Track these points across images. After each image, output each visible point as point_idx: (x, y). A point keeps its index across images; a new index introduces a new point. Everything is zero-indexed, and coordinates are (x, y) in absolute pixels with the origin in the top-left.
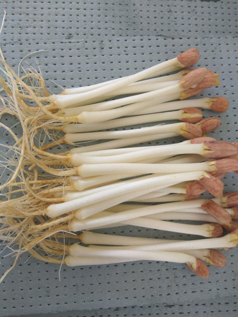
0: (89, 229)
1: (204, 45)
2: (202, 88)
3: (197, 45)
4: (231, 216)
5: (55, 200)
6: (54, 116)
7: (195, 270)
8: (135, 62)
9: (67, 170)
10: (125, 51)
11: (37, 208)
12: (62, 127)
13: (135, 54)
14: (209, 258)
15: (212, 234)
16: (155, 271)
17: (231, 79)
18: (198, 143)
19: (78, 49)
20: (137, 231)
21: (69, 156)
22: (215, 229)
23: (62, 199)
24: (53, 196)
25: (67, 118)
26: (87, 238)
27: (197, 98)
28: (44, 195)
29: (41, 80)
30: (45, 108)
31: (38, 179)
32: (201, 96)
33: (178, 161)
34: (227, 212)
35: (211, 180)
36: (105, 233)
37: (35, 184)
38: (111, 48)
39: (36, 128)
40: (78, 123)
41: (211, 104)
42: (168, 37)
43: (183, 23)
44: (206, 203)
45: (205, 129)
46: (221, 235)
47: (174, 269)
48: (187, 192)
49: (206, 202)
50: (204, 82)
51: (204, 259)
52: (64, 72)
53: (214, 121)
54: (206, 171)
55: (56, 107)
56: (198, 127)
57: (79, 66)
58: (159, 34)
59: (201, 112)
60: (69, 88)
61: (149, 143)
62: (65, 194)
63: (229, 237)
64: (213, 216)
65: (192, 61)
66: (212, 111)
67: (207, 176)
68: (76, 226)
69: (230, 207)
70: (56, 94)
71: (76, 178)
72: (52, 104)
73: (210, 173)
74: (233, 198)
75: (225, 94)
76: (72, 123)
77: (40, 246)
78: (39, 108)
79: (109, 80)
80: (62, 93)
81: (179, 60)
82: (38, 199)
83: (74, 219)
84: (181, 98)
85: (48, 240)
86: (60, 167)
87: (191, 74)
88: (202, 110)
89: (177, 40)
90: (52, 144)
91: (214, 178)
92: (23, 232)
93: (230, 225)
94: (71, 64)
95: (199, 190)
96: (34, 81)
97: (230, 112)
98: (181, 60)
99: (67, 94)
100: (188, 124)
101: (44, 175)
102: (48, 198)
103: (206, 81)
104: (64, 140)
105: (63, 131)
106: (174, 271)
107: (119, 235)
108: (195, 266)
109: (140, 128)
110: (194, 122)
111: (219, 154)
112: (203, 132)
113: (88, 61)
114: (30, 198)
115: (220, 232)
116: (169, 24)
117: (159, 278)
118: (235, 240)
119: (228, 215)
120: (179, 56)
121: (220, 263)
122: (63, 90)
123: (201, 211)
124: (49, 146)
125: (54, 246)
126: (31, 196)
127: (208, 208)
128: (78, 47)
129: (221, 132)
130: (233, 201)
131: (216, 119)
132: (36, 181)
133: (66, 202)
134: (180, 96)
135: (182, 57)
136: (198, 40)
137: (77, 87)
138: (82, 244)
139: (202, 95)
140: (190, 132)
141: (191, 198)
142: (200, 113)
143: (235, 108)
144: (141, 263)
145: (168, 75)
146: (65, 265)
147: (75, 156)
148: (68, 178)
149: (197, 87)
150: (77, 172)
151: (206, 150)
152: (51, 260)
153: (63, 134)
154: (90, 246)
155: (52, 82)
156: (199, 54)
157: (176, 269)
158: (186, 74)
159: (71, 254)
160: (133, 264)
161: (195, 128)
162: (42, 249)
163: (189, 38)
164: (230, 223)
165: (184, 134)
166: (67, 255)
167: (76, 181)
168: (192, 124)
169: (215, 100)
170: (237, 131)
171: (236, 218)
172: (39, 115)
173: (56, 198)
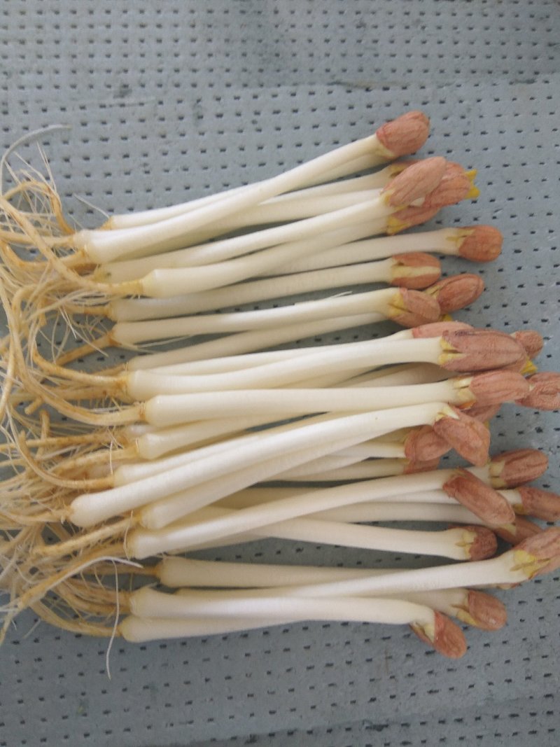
0: (178, 550)
1: (442, 102)
2: (437, 205)
3: (425, 103)
4: (514, 507)
5: (91, 483)
6: (84, 281)
7: (433, 640)
8: (280, 146)
9: (117, 410)
10: (254, 122)
11: (48, 506)
12: (107, 307)
13: (278, 129)
14: (466, 609)
15: (470, 551)
16: (338, 644)
17: (509, 182)
18: (430, 335)
19: (142, 120)
20: (294, 551)
21: (123, 377)
22: (477, 541)
23: (108, 480)
24: (86, 475)
25: (116, 286)
26: (173, 573)
27: (427, 231)
28: (65, 474)
29: (52, 196)
30: (61, 265)
31: (51, 435)
32: (438, 224)
33: (384, 380)
34: (502, 497)
35: (460, 424)
36: (218, 559)
37: (44, 446)
38: (220, 116)
39: (40, 311)
41: (461, 242)
42: (356, 86)
43: (393, 53)
44: (454, 479)
45: (448, 302)
46: (491, 553)
47: (384, 639)
48: (406, 454)
49: (453, 476)
50: (440, 192)
51: (453, 612)
52: (109, 174)
53: (468, 282)
54: (449, 404)
55: (88, 261)
56: (430, 298)
57: (145, 160)
58: (336, 79)
59: (438, 262)
60: (121, 213)
61: (318, 340)
62: (115, 470)
63: (510, 558)
64: (470, 509)
65: (411, 141)
66: (466, 260)
67: (452, 414)
68: (144, 545)
69: (511, 486)
70: (92, 228)
71: (140, 429)
72: (80, 253)
73: (458, 406)
74: (518, 464)
75: (494, 218)
76: (129, 297)
77: (59, 597)
78: (48, 264)
79: (217, 191)
80: (104, 225)
81: (381, 141)
82: (49, 484)
83: (136, 529)
84: (389, 231)
85: (78, 581)
86: (103, 404)
87: (410, 172)
88: (441, 257)
89: (376, 94)
90: (84, 350)
91: (468, 419)
92: (19, 563)
93: (513, 529)
94: (126, 156)
95: (433, 448)
96: (38, 200)
97: (506, 260)
98: (384, 139)
99: (116, 228)
100: (405, 292)
101: (65, 426)
102: (75, 479)
103: (446, 190)
104: (112, 338)
105: (109, 317)
106: (384, 643)
107: (252, 562)
108: (431, 630)
109: (294, 304)
110: (420, 287)
111: (478, 361)
112: (442, 310)
113: (166, 148)
114: (31, 482)
115: (489, 547)
116: (360, 55)
117: (349, 663)
118: (525, 565)
119: (505, 505)
120: (380, 131)
121: (493, 621)
122: (105, 219)
123: (443, 498)
124: (76, 353)
125: (94, 595)
126: (32, 476)
127: (459, 490)
128: (142, 116)
129: (486, 307)
130: (519, 470)
131: (472, 277)
132: (44, 440)
133: (117, 486)
134: (388, 227)
135: (389, 131)
136: (428, 90)
137: (141, 210)
138: (161, 588)
139: (439, 222)
140: (411, 310)
141: (418, 467)
142: (435, 266)
143: (517, 251)
144: (306, 626)
145: (357, 175)
146: (120, 639)
147: (138, 376)
148: (123, 430)
149: (425, 203)
150: (142, 415)
151: (447, 351)
152: (86, 629)
153: (109, 323)
154: (182, 591)
155: (80, 201)
156: (428, 124)
157: (389, 638)
158: (398, 173)
159: (134, 612)
160: (286, 631)
161: (423, 300)
162: (65, 602)
163: (405, 88)
164: (514, 524)
165: (398, 316)
166: (126, 615)
167: (140, 436)
168: (414, 293)
169: (470, 232)
170: (524, 304)
171: (528, 511)
172: (48, 280)
173: (93, 478)
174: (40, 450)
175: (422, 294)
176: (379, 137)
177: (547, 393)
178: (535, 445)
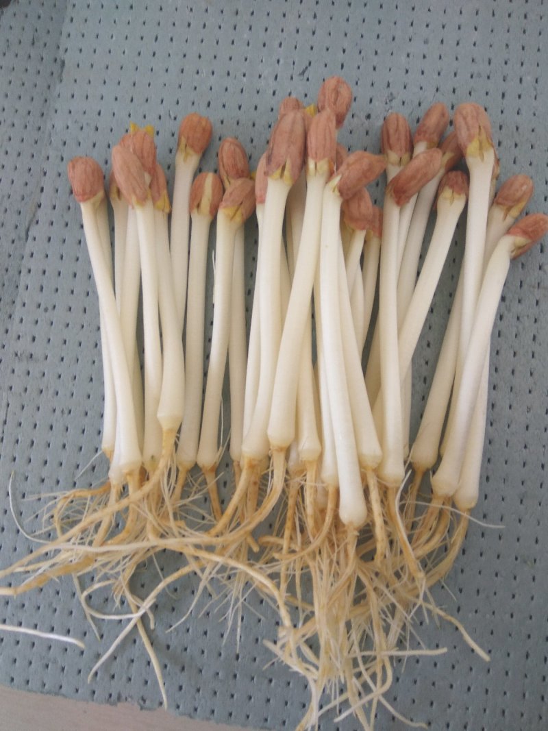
0: (404, 447)
1: (65, 143)
2: (154, 162)
3: (62, 159)
4: (429, 147)
5: (330, 506)
6: (154, 479)
7: (529, 241)
8: (72, 292)
9: (272, 472)
10: (46, 310)
11: (342, 546)
12: (180, 468)
13: (57, 290)
14: (509, 209)
15: (460, 194)
16: (517, 327)
17: (147, 100)
18: (265, 188)
19: (23, 407)
20: (428, 350)
21: (244, 464)
22: (452, 187)
23: (331, 490)
24: (323, 511)
25: (164, 452)
26: (425, 452)
27: (174, 178)
28: (318, 524)
29: (72, 496)
30: (135, 494)
31: (282, 537)
32: (171, 168)
33: (295, 237)
34: (418, 156)
35: (346, 174)
36: (421, 416)
37: (290, 543)
38: (34, 339)
39: (172, 523)
40: (179, 431)
41: (190, 151)
42: (34, 215)
43: (10, 182)
44: (393, 195)
45: (240, 172)
46: (465, 177)
47: (521, 286)
48: (363, 229)
49: (391, 196)
50: (143, 157)
51: (509, 220)
52: (64, 446)
53: (227, 150)
54: (327, 183)
55: (137, 473)
56: (234, 186)
57: (58, 412)
58: (23, 235)
59: (203, 174)
60: (101, 442)
61: (249, 293)
62: (323, 482)
63: (472, 161)
64: (423, 186)
65: (93, 173)
66: (207, 149)
67: (336, 180)
68: (395, 471)
69: (411, 148)
70: (109, 468)
71: (293, 455)
72: (128, 478)
73: (331, 174)
74: (393, 140)
75: (175, 119)
76: (176, 445)
77: (424, 558)
78: (132, 506)
79: (100, 354)
80: (108, 456)
81: (89, 199)
82: (323, 542)
83: (378, 471)
84: (167, 210)
85: (415, 537)
86: (263, 493)
87: (120, 179)
88: (199, 170)
89: (45, 199)
90: (214, 496)
91: (343, 168)
92: (387, 586)
93: (449, 155)
94: (51, 428)
95: (363, 204)
96: (72, 512)
97: (214, 116)
98: (87, 195)
99: (113, 446)
100: (223, 204)
101: (276, 526)
102: (324, 520)
103: (142, 152)
104: (209, 468)
105: (189, 468)
106: (525, 286)
107: (429, 388)
108: (520, 240)
109: (213, 305)
110: (221, 193)
111: (295, 150)
112: (247, 177)
113: (51, 391)
114: (318, 557)
115: (460, 178)
116: (6, 210)
117: (536, 321)
118: (481, 148)
119: (425, 155)
120: (77, 198)
121: (524, 188)
122: (104, 454)
123: (409, 208)
124: (216, 504)
125: (429, 527)
126: (313, 555)
127: (404, 192)
128: (19, 407)
129: (252, 141)
130: (399, 139)
131: (223, 146)
132: (285, 543)
133: (338, 482)
134: (163, 211)
135: (81, 191)
136: (52, 154)
137: (102, 424)
138: (434, 469)
139: (169, 167)
140: (239, 203)
141: (377, 225)
142: (206, 177)
143: (209, 104)
144: (496, 352)
145: (112, 230)
146: (471, 511)
147: (247, 447)
148: (291, 472)
149: (150, 173)
150: (280, 449)
151: (282, 175)
152: (458, 538)
153: (195, 469)
154: (441, 452)
155: (82, 475)
156: (81, 158)
157: (521, 282)
158: (119, 192)
159: (451, 493)
160: (496, 370)
161: (234, 190)
162: (432, 553)
163: (45, 174)
164: (444, 153)
165: (243, 215)
166: (451, 501)
167: (298, 455)
168: (225, 197)
169: (183, 141)
170: (256, 108)
171: (436, 139)
172: (147, 510)
173: (326, 504)
174: (293, 546)
175: (227, 192)
176: (84, 200)
177: (336, 100)
178: (380, 122)
